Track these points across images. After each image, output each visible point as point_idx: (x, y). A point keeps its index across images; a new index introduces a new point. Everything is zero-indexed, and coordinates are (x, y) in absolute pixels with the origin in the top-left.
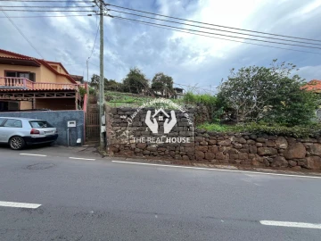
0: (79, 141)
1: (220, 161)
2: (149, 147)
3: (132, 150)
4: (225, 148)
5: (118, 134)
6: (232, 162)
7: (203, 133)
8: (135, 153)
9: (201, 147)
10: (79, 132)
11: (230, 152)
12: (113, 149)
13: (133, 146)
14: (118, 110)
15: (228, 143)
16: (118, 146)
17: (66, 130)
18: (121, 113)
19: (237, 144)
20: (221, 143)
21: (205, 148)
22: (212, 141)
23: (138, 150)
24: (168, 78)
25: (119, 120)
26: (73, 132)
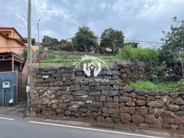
0: (11, 101)
1: (151, 126)
2: (70, 108)
3: (53, 110)
4: (156, 110)
5: (40, 94)
6: (167, 127)
7: (129, 93)
8: (57, 114)
9: (126, 108)
10: (12, 93)
11: (163, 115)
12: (36, 109)
13: (54, 106)
14: (41, 70)
15: (160, 104)
16: (40, 106)
17: (1, 91)
18: (43, 73)
19: (172, 106)
20: (151, 104)
21: (132, 110)
22: (139, 102)
23: (59, 110)
24: (117, 32)
25: (41, 80)
26: (7, 93)
